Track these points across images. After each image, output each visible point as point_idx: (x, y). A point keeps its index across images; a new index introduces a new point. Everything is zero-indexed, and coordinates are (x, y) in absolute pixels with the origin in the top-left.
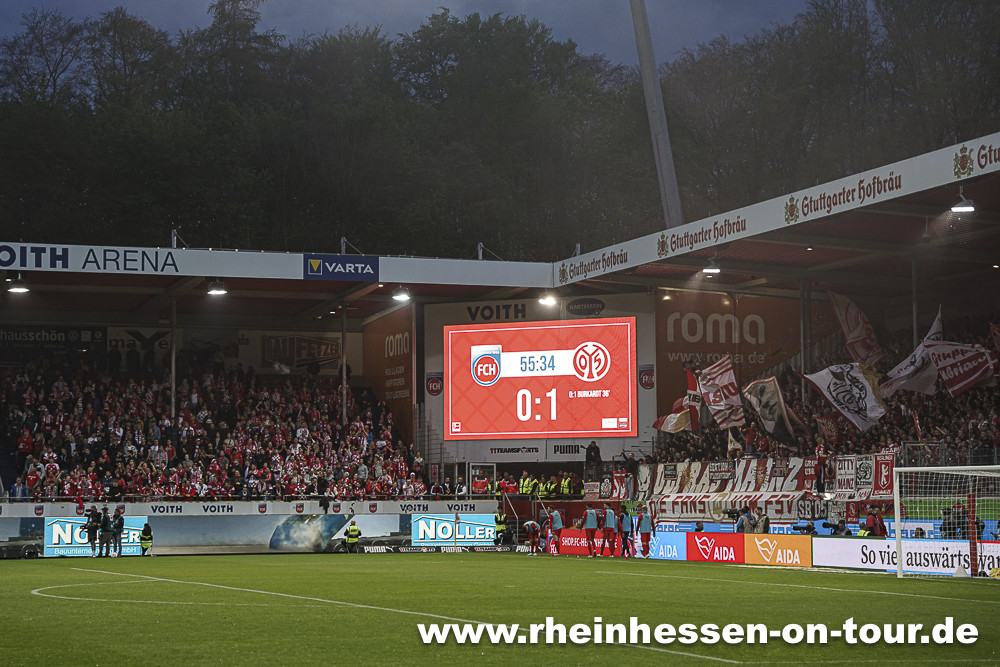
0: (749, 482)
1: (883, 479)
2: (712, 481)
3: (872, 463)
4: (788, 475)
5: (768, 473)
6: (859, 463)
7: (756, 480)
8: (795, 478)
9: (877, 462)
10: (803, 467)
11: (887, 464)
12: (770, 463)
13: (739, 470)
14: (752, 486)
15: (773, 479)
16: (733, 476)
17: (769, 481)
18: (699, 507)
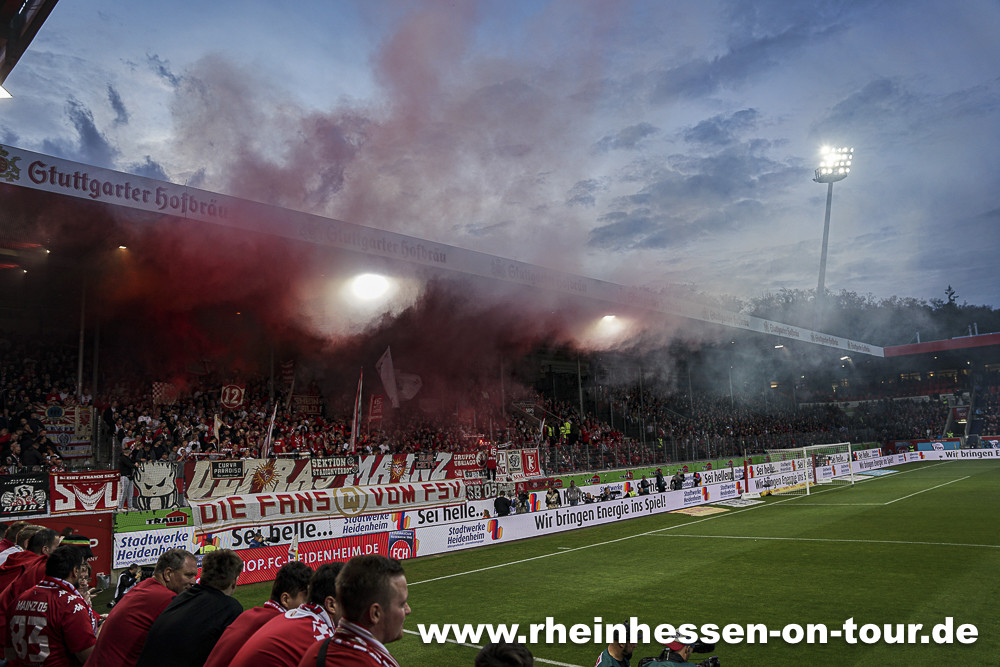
0: (381, 476)
1: (530, 465)
2: (316, 478)
3: (519, 455)
4: (435, 467)
5: (409, 465)
6: (509, 456)
7: (392, 474)
8: (444, 469)
9: (523, 455)
10: (452, 460)
11: (532, 456)
12: (410, 458)
13: (365, 465)
14: (386, 480)
15: (416, 472)
16: (355, 472)
17: (411, 473)
18: (316, 504)
